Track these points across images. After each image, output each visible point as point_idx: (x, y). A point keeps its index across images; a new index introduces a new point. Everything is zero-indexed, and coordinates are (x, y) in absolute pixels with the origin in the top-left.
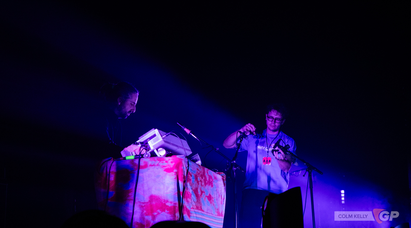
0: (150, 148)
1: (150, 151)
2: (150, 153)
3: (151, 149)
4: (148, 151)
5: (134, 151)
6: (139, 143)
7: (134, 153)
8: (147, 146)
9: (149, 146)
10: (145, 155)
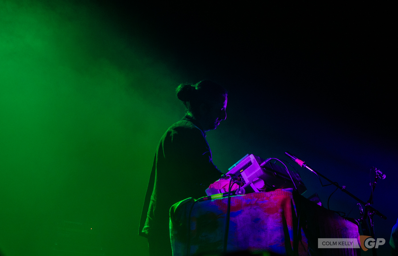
0: (244, 181)
1: (245, 185)
2: (245, 188)
3: (245, 184)
4: (241, 186)
5: (223, 187)
6: (229, 175)
7: (222, 190)
8: (241, 179)
9: (243, 179)
10: (238, 192)
